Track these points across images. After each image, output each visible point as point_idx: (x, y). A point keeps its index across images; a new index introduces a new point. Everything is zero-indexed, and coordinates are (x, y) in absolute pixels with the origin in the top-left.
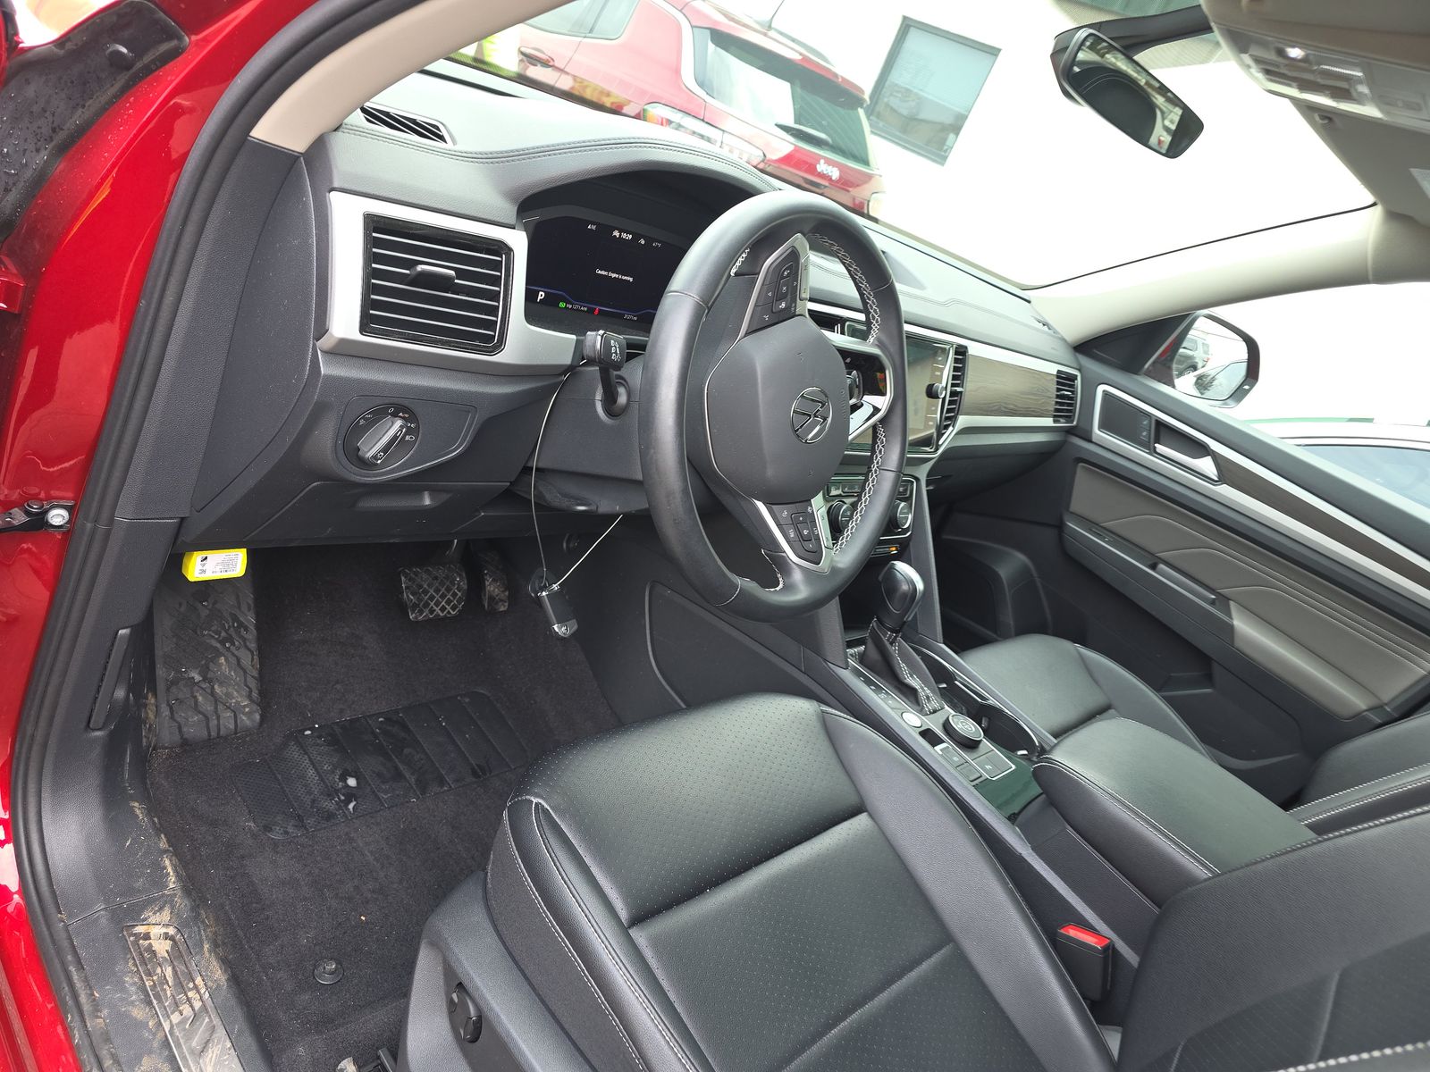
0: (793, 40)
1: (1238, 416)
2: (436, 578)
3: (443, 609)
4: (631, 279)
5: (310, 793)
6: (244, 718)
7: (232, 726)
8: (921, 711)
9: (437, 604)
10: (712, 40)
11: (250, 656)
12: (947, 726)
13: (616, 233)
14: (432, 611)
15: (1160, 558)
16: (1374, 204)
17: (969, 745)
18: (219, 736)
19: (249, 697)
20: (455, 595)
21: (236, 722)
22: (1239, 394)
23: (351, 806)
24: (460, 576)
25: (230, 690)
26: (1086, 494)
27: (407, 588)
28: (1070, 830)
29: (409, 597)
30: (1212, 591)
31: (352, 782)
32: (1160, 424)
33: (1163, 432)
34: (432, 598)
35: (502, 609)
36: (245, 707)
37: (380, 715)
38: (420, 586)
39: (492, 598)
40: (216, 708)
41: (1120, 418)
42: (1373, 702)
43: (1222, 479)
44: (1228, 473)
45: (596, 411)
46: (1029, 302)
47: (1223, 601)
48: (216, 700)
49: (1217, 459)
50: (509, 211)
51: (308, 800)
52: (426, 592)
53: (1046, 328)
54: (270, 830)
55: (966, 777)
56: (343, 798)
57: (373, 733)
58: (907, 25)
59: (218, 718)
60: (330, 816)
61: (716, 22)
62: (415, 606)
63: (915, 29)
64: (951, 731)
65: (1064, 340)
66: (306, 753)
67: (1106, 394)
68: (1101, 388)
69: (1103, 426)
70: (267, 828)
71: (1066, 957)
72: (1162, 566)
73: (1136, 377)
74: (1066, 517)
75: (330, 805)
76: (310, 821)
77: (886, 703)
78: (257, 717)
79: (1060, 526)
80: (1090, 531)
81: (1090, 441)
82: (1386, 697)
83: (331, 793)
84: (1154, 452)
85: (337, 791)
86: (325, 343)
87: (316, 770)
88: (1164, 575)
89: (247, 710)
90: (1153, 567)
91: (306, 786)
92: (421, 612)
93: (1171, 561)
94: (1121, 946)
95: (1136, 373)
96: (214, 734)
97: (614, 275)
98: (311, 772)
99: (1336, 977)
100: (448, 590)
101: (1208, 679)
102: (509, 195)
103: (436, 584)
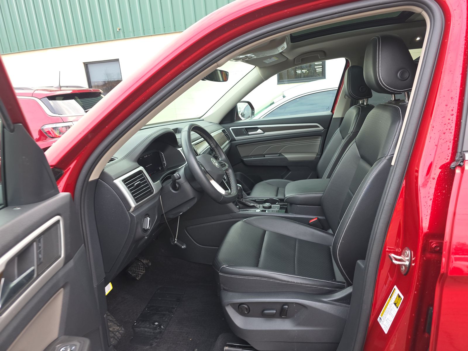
0: (67, 87)
1: (256, 118)
2: (135, 267)
3: (142, 272)
4: (151, 164)
5: (151, 332)
6: (121, 331)
7: (120, 335)
8: (258, 208)
9: (140, 272)
10: (49, 100)
11: (110, 317)
12: (264, 207)
13: (145, 157)
14: (140, 274)
15: (264, 154)
16: (255, 67)
17: (270, 207)
18: (120, 340)
19: (118, 326)
20: (142, 267)
21: (120, 334)
22: (253, 113)
23: (162, 327)
24: (139, 263)
25: (113, 327)
26: (243, 152)
27: (132, 273)
28: (298, 206)
29: (134, 275)
30: (278, 154)
31: (156, 323)
32: (246, 129)
33: (248, 130)
34: (138, 271)
35: (150, 265)
36: (119, 329)
37: (145, 308)
38: (134, 271)
39: (147, 264)
40: (114, 334)
41: (238, 132)
42: (316, 154)
43: (264, 132)
44: (265, 130)
45: (173, 192)
46: (203, 120)
47: (280, 154)
48: (113, 332)
49: (261, 128)
50: (136, 164)
51: (152, 334)
52: (136, 271)
53: (212, 124)
54: (152, 345)
55: (275, 212)
56: (158, 327)
57: (148, 313)
58: (86, 65)
59: (116, 336)
60: (160, 332)
61: (46, 94)
62: (136, 276)
63: (89, 65)
64: (265, 207)
65: (217, 124)
66: (140, 327)
67: (232, 129)
68: (230, 129)
69: (236, 136)
70: (151, 345)
71: (313, 225)
72: (265, 156)
73: (235, 122)
74: (242, 159)
75: (158, 331)
76: (158, 336)
77: (251, 211)
78: (123, 329)
79: (242, 161)
80: (248, 158)
81: (236, 140)
82: (317, 151)
83: (155, 329)
84: (249, 135)
85: (156, 327)
86: (131, 210)
87: (147, 328)
88: (267, 157)
89: (120, 329)
90: (264, 157)
91: (148, 332)
92: (139, 276)
93: (266, 154)
94: (320, 217)
95: (234, 122)
96: (118, 340)
97: (149, 166)
98: (146, 329)
99: (349, 190)
100: (140, 267)
101: (289, 170)
102: (135, 161)
103: (136, 268)
